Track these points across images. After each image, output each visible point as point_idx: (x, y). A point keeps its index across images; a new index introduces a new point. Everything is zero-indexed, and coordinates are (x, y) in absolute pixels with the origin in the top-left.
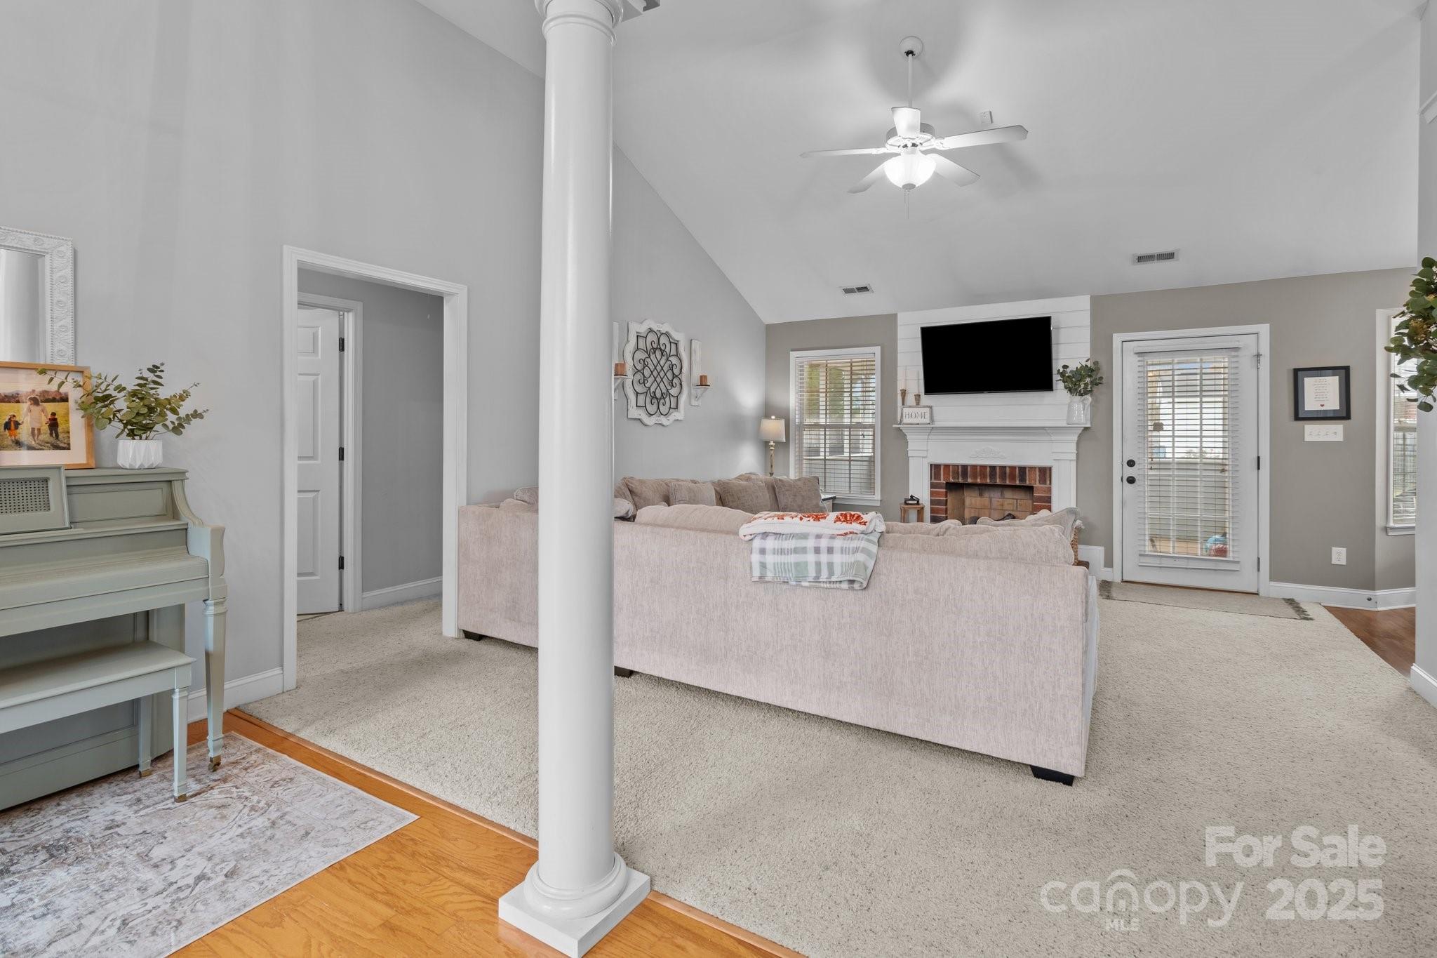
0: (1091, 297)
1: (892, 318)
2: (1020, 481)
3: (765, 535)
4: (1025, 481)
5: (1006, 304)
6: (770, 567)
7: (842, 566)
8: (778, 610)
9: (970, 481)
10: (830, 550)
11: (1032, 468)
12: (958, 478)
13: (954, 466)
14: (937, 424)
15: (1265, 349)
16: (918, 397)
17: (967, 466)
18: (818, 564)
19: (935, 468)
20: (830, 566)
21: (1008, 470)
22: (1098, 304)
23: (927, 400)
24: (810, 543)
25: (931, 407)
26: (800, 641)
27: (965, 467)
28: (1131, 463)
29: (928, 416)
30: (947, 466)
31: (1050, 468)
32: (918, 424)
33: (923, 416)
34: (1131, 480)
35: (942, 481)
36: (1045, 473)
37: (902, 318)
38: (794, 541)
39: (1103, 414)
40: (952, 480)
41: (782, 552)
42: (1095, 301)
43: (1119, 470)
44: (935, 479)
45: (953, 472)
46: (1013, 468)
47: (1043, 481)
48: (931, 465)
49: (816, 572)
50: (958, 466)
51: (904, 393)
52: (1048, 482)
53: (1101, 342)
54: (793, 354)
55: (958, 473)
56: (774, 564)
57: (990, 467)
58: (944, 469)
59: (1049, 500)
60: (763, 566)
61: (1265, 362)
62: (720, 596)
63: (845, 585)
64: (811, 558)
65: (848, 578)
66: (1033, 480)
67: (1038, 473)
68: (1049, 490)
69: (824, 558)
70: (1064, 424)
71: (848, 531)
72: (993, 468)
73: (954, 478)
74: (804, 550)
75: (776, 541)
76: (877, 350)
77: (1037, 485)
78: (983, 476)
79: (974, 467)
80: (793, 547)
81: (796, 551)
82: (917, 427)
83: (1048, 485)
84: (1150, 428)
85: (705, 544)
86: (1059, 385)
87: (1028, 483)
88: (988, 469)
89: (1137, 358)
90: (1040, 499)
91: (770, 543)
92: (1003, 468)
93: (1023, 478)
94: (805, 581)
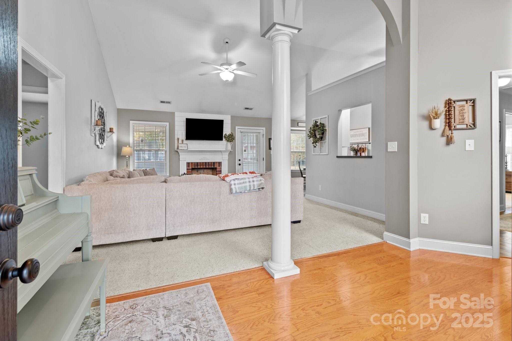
0: (231, 116)
1: (173, 114)
2: (213, 166)
3: (234, 180)
4: (215, 166)
5: (210, 114)
6: (237, 189)
7: (257, 185)
8: (237, 201)
9: (199, 167)
10: (253, 181)
11: (216, 162)
12: (195, 167)
13: (194, 163)
14: (189, 150)
15: (264, 134)
16: (182, 141)
17: (198, 163)
18: (250, 186)
19: (188, 164)
20: (254, 185)
21: (210, 163)
22: (233, 118)
23: (185, 142)
24: (247, 180)
25: (187, 144)
26: (244, 208)
27: (197, 163)
28: (240, 160)
29: (186, 147)
30: (192, 163)
31: (221, 162)
32: (184, 150)
33: (185, 147)
34: (240, 165)
35: (190, 168)
36: (220, 164)
37: (177, 114)
38: (243, 180)
39: (234, 147)
40: (193, 167)
41: (240, 184)
42: (232, 117)
43: (237, 162)
44: (188, 167)
45: (194, 164)
46: (211, 163)
47: (219, 166)
48: (187, 163)
49: (249, 187)
50: (195, 163)
51: (178, 139)
52: (221, 166)
53: (233, 128)
54: (131, 122)
55: (195, 165)
56: (238, 187)
57: (205, 163)
58: (191, 164)
59: (221, 171)
60: (235, 188)
61: (264, 136)
62: (218, 201)
63: (257, 190)
64: (248, 184)
65: (261, 187)
66: (217, 166)
67: (218, 164)
68: (221, 168)
69: (252, 184)
70: (224, 150)
71: (255, 176)
72: (206, 163)
73: (194, 167)
74: (246, 182)
75: (238, 181)
76: (168, 124)
77: (218, 167)
78: (203, 165)
79: (200, 163)
80: (243, 182)
81: (244, 183)
82: (183, 151)
83: (220, 167)
84: (244, 151)
85: (212, 185)
86: (224, 139)
87: (215, 167)
88: (204, 163)
89: (240, 133)
90: (219, 171)
91: (237, 182)
92: (209, 163)
93: (214, 166)
94: (246, 191)
